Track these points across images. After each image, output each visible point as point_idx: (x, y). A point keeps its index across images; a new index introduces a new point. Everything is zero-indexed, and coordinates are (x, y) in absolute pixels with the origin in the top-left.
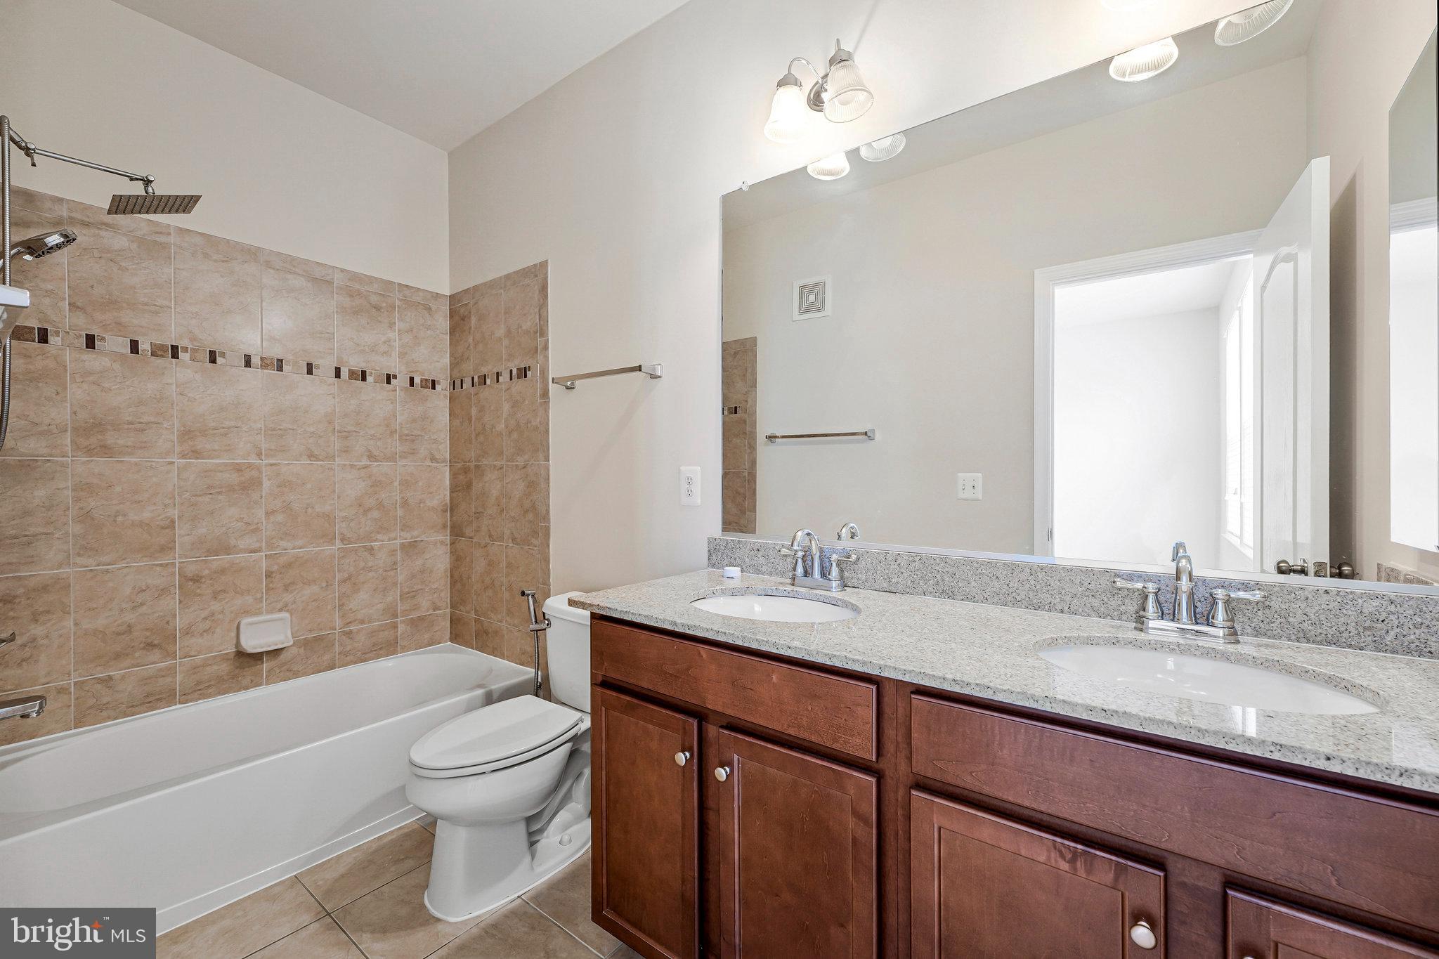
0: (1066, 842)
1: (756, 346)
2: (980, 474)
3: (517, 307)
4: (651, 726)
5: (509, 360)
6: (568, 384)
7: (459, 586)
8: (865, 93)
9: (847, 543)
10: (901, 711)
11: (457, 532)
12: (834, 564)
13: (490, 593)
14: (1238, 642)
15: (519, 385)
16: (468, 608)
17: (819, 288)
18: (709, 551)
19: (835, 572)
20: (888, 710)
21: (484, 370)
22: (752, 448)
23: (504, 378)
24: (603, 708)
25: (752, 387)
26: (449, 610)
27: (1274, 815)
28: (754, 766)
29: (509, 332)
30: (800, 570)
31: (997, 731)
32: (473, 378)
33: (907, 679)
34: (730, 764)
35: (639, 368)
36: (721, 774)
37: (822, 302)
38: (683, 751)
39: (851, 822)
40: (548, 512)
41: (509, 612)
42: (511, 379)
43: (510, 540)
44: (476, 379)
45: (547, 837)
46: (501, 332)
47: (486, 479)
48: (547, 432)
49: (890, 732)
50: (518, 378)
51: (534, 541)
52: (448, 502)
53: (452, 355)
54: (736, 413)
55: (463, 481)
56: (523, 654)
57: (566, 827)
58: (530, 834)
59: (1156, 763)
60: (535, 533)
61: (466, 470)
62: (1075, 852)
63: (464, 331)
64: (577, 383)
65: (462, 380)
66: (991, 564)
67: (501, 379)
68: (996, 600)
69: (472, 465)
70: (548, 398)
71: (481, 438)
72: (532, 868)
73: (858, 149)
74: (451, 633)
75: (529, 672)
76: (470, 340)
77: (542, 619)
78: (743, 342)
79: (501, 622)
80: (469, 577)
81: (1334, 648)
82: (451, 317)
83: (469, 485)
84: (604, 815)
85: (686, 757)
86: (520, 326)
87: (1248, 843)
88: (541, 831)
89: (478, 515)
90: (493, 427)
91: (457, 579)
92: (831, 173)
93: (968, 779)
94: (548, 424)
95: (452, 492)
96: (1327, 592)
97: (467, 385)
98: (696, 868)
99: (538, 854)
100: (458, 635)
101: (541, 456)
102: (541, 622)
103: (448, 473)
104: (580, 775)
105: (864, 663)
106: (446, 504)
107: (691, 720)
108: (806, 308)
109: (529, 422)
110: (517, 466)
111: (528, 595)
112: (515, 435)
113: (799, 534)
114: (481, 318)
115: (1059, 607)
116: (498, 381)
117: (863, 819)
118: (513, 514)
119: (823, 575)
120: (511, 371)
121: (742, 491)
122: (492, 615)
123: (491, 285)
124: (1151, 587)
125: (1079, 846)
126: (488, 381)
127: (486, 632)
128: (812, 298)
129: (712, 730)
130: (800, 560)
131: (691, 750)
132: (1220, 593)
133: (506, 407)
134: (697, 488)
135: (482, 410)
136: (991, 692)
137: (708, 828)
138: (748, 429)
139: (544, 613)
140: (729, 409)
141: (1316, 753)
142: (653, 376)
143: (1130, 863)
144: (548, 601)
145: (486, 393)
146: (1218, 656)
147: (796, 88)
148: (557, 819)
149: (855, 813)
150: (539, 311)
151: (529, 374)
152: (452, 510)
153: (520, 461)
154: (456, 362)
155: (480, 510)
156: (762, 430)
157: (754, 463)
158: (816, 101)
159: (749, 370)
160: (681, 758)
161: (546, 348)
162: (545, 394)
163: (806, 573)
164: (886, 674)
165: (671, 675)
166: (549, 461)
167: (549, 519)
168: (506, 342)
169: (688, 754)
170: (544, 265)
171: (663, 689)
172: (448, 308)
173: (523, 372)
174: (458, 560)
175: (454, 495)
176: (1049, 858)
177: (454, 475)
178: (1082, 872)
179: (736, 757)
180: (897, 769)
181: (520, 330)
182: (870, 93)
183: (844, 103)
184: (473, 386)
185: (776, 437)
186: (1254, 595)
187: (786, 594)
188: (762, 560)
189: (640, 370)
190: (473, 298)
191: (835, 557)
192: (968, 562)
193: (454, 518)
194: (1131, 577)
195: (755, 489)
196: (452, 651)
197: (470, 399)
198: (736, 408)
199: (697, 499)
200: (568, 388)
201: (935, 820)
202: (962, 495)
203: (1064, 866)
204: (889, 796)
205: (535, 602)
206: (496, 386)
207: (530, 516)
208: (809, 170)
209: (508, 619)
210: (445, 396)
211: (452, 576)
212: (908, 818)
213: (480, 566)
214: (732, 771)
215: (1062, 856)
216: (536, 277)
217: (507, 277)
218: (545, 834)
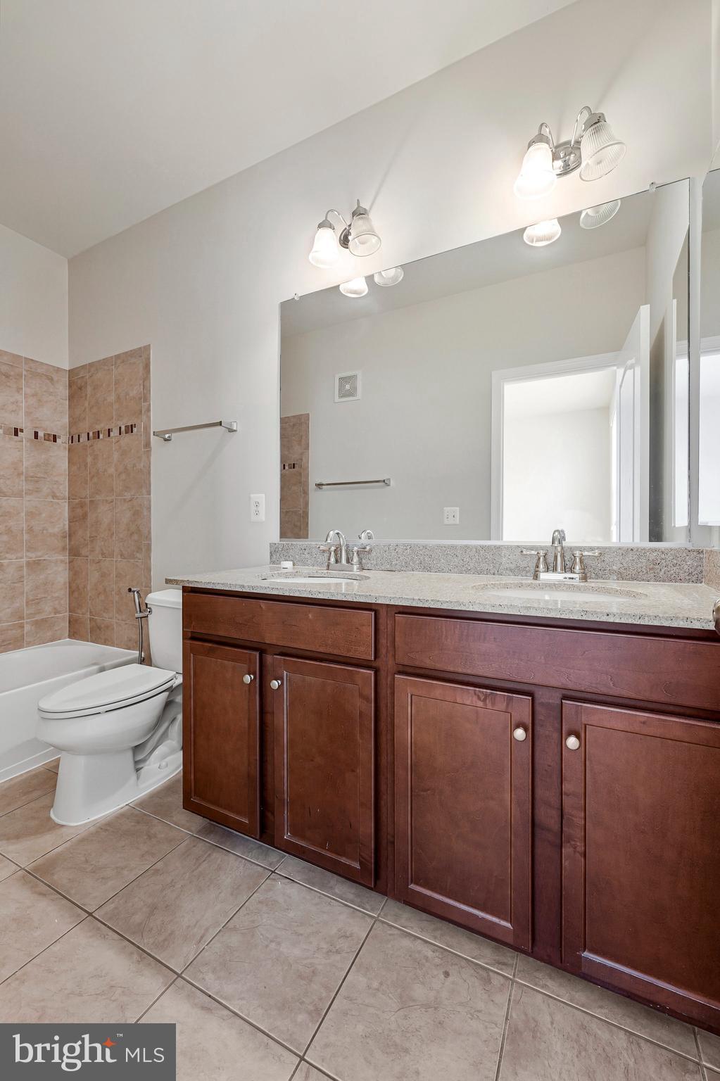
0: (481, 690)
1: (309, 420)
2: (458, 508)
3: (126, 380)
4: (226, 662)
5: (118, 420)
6: (165, 437)
7: (76, 594)
8: (376, 238)
9: (364, 540)
10: (389, 626)
11: (74, 552)
12: (355, 554)
13: (102, 597)
14: (586, 581)
15: (126, 439)
16: (84, 610)
17: (351, 379)
18: (271, 553)
19: (356, 559)
20: (382, 627)
21: (98, 428)
22: (306, 493)
23: (115, 433)
24: (192, 655)
25: (305, 449)
26: (67, 614)
27: (584, 653)
28: (297, 677)
29: (118, 398)
30: (333, 560)
31: (444, 630)
32: (88, 434)
33: (392, 603)
34: (282, 679)
35: (220, 423)
36: (275, 684)
37: (355, 389)
38: (249, 675)
39: (358, 702)
40: (149, 533)
41: (119, 611)
42: (120, 434)
43: (119, 556)
44: (91, 434)
45: (149, 765)
46: (112, 398)
47: (99, 511)
48: (149, 473)
49: (383, 641)
50: (126, 432)
51: (138, 555)
52: (67, 529)
53: (70, 416)
54: (294, 468)
55: (80, 514)
56: (130, 640)
57: (164, 757)
58: (136, 763)
59: (528, 634)
60: (139, 549)
61: (82, 505)
62: (486, 696)
63: (82, 397)
64: (174, 436)
65: (79, 436)
66: (453, 547)
67: (112, 434)
68: (456, 570)
69: (88, 500)
70: (150, 448)
71: (95, 480)
72: (137, 785)
73: (373, 276)
74: (69, 631)
75: (135, 654)
76: (86, 404)
77: (145, 608)
78: (299, 417)
79: (111, 618)
80: (85, 587)
81: (635, 582)
82: (70, 386)
83: (85, 516)
84: (192, 730)
85: (251, 678)
86: (127, 394)
87: (572, 671)
88: (144, 760)
89: (93, 539)
90: (105, 470)
91: (74, 590)
92: (355, 292)
93: (428, 662)
94: (150, 467)
95: (70, 522)
96: (632, 550)
97: (84, 438)
98: (258, 753)
99: (142, 776)
100: (75, 631)
101: (144, 491)
102: (145, 611)
103: (67, 508)
104: (174, 719)
105: (366, 596)
106: (65, 532)
107: (254, 653)
108: (344, 394)
109: (134, 466)
110: (125, 500)
111: (134, 592)
112: (123, 476)
113: (331, 532)
114: (95, 388)
115: (492, 572)
116: (109, 436)
117: (367, 699)
118: (121, 536)
119: (348, 561)
120: (120, 428)
121: (299, 524)
122: (104, 614)
123: (105, 362)
124: (542, 553)
125: (488, 691)
126: (101, 436)
127: (99, 628)
128: (348, 387)
129: (269, 659)
130: (333, 553)
131: (254, 674)
132: (577, 553)
133: (116, 456)
134: (262, 509)
135: (95, 458)
136: (440, 604)
137: (267, 727)
138: (303, 479)
139: (146, 604)
140: (289, 465)
141: (602, 613)
142: (231, 431)
143: (514, 695)
144: (150, 596)
145: (99, 445)
146: (575, 589)
147: (330, 231)
148: (156, 752)
149: (361, 695)
150: (144, 382)
151: (135, 430)
152: (70, 536)
153: (128, 496)
154: (74, 422)
155: (94, 534)
156: (314, 479)
157: (307, 504)
158: (345, 241)
159: (304, 437)
160: (247, 679)
161: (149, 410)
162: (148, 445)
163: (337, 561)
164: (379, 602)
165: (241, 624)
166: (150, 494)
167: (150, 539)
168: (116, 406)
169: (252, 676)
170: (147, 348)
171: (234, 634)
172: (67, 379)
173: (130, 429)
174: (75, 573)
175: (71, 524)
176: (472, 701)
177: (72, 509)
178: (489, 706)
179: (285, 673)
180: (387, 663)
181: (127, 397)
182: (379, 238)
183: (362, 243)
184: (88, 440)
185: (322, 485)
186: (595, 553)
187: (323, 575)
188: (307, 556)
189: (221, 425)
190: (89, 372)
191: (356, 549)
192: (439, 547)
193: (72, 543)
194: (532, 548)
195: (308, 523)
196: (70, 644)
197: (86, 449)
198: (294, 464)
199: (262, 517)
200: (166, 440)
201: (409, 691)
202: (446, 522)
203: (480, 704)
204: (383, 682)
205: (139, 596)
206: (108, 439)
207: (136, 537)
208: (341, 288)
209: (117, 615)
210: (65, 448)
211: (70, 587)
212: (393, 693)
213: (94, 576)
214: (282, 683)
215: (479, 698)
216: (140, 359)
217: (118, 357)
218: (148, 762)
